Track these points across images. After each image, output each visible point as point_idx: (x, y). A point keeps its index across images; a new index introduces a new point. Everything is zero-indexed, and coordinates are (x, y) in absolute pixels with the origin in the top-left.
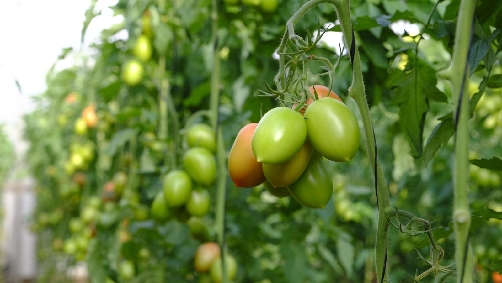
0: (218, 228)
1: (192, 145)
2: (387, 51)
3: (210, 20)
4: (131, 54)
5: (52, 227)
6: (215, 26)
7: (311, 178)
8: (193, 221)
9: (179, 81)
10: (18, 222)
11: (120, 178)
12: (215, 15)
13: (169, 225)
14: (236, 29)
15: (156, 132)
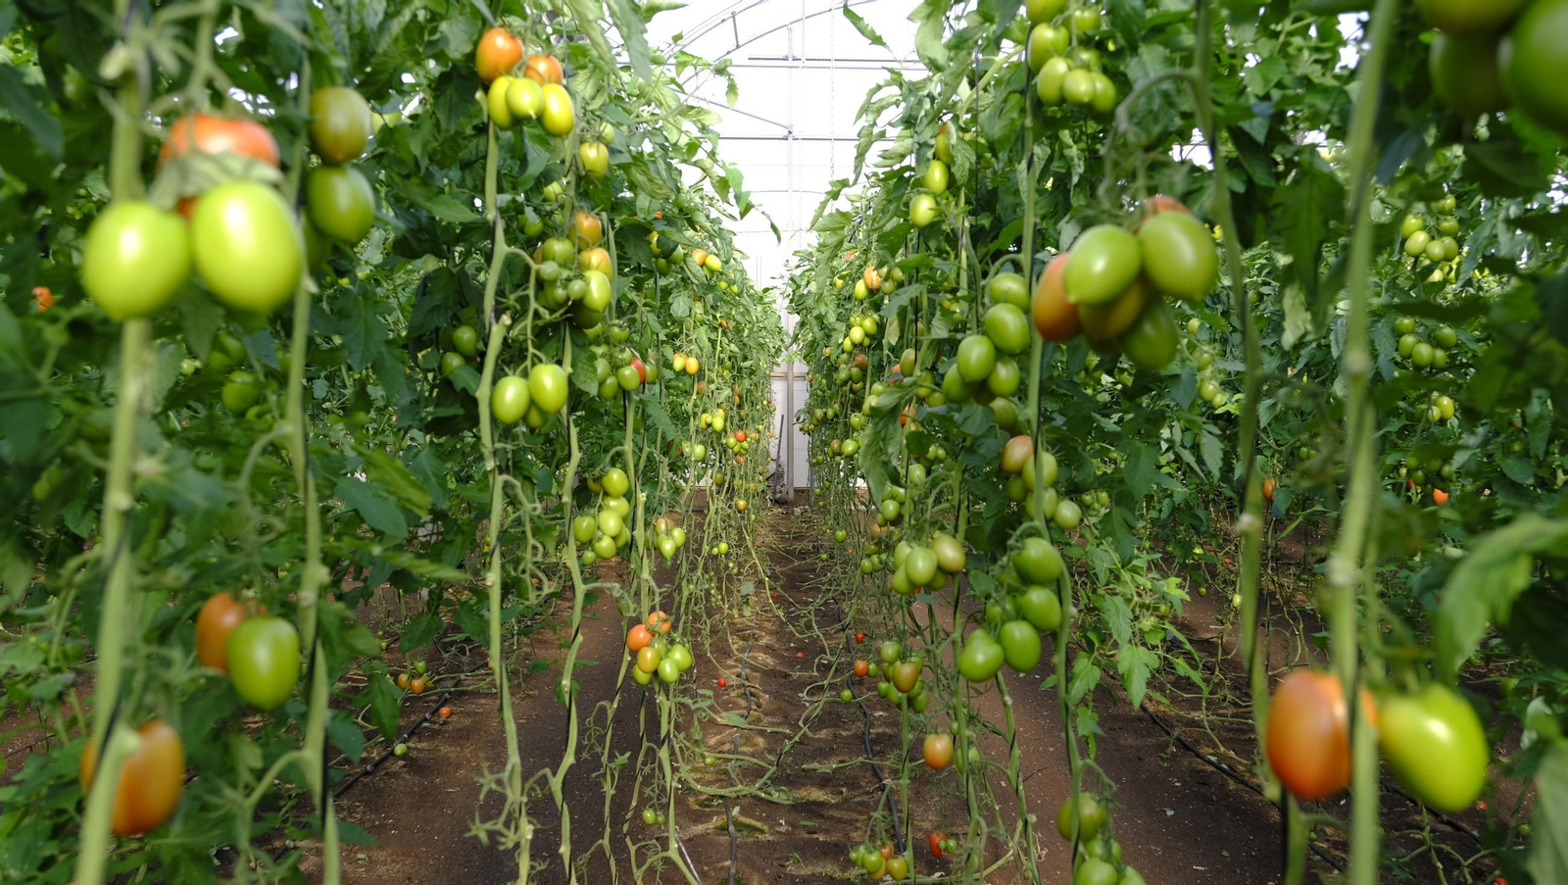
0: (1031, 411)
1: (995, 301)
2: (1277, 164)
3: (1023, 127)
4: (920, 185)
5: (824, 421)
6: (1029, 137)
7: (1148, 328)
8: (998, 404)
9: (986, 221)
10: (789, 419)
11: (909, 354)
12: (1029, 122)
13: (966, 409)
14: (1063, 146)
15: (954, 291)
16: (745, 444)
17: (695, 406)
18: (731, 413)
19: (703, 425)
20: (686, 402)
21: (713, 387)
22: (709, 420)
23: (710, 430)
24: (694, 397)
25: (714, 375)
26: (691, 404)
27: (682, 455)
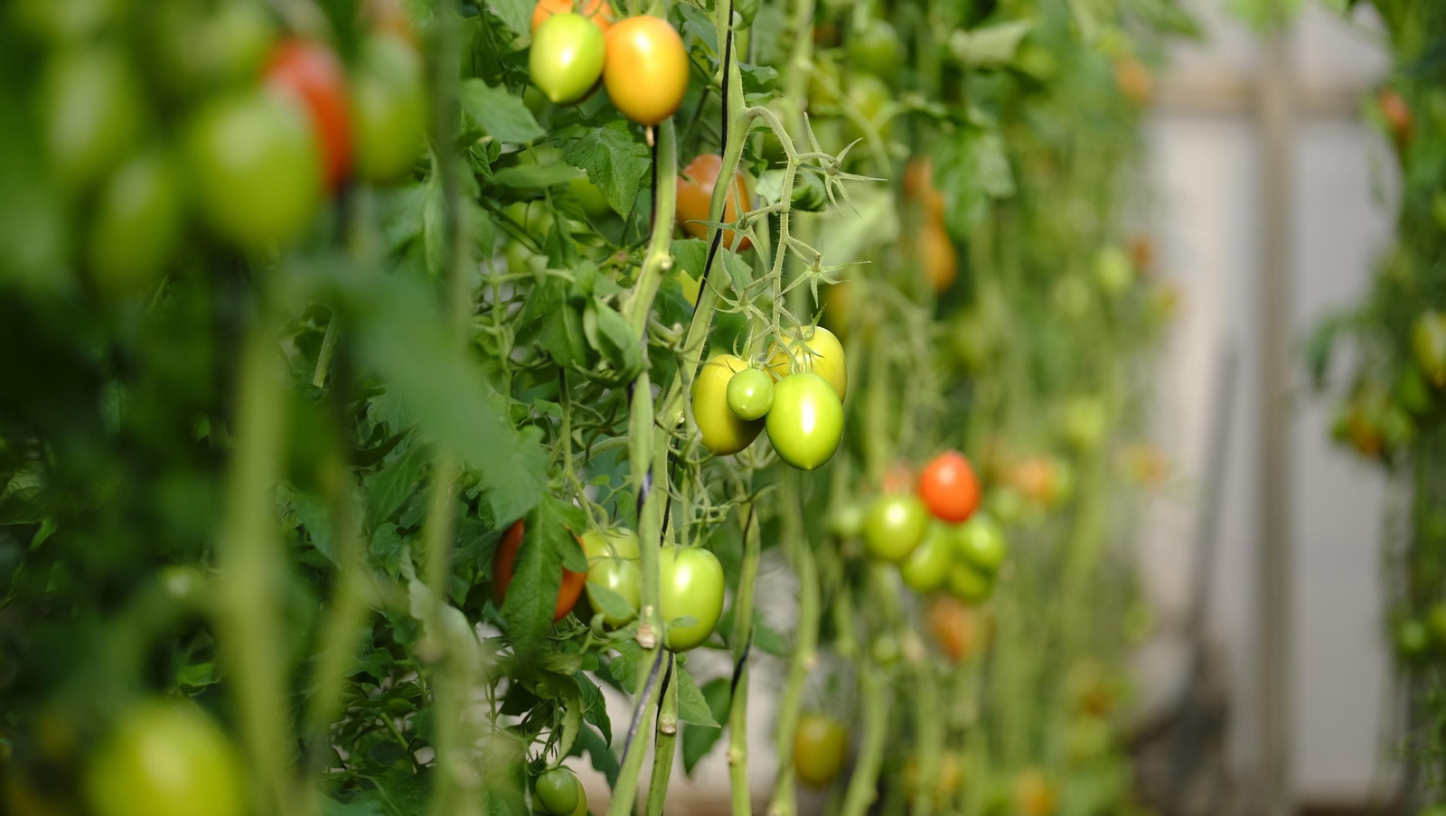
16: (982, 538)
17: (668, 308)
18: (890, 349)
19: (716, 428)
20: (606, 287)
21: (774, 189)
22: (750, 395)
23: (755, 455)
24: (659, 255)
25: (783, 115)
26: (638, 300)
27: (584, 607)
